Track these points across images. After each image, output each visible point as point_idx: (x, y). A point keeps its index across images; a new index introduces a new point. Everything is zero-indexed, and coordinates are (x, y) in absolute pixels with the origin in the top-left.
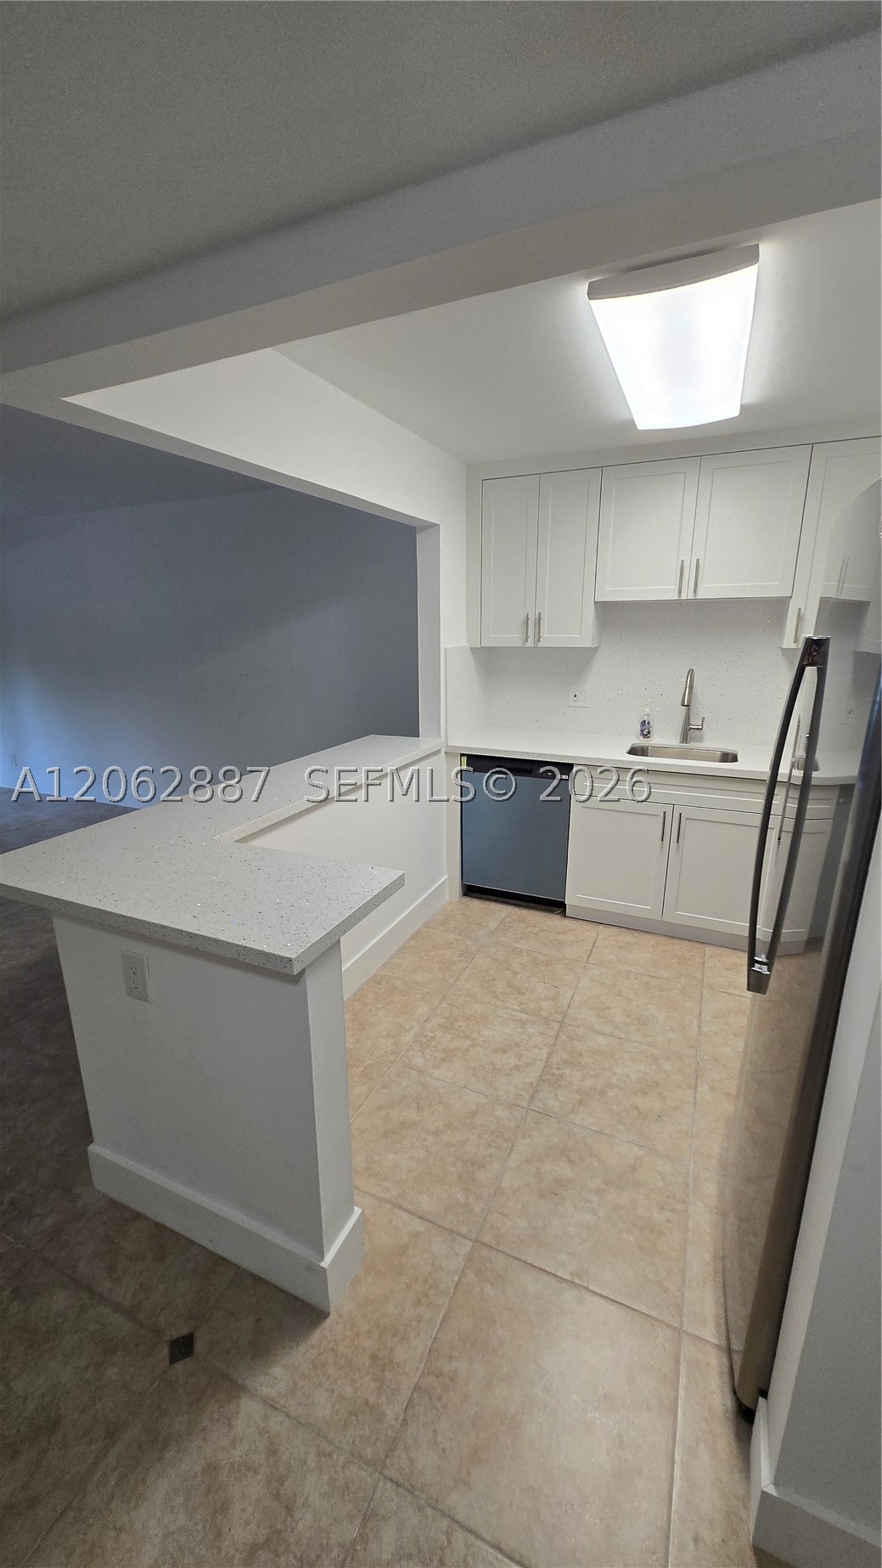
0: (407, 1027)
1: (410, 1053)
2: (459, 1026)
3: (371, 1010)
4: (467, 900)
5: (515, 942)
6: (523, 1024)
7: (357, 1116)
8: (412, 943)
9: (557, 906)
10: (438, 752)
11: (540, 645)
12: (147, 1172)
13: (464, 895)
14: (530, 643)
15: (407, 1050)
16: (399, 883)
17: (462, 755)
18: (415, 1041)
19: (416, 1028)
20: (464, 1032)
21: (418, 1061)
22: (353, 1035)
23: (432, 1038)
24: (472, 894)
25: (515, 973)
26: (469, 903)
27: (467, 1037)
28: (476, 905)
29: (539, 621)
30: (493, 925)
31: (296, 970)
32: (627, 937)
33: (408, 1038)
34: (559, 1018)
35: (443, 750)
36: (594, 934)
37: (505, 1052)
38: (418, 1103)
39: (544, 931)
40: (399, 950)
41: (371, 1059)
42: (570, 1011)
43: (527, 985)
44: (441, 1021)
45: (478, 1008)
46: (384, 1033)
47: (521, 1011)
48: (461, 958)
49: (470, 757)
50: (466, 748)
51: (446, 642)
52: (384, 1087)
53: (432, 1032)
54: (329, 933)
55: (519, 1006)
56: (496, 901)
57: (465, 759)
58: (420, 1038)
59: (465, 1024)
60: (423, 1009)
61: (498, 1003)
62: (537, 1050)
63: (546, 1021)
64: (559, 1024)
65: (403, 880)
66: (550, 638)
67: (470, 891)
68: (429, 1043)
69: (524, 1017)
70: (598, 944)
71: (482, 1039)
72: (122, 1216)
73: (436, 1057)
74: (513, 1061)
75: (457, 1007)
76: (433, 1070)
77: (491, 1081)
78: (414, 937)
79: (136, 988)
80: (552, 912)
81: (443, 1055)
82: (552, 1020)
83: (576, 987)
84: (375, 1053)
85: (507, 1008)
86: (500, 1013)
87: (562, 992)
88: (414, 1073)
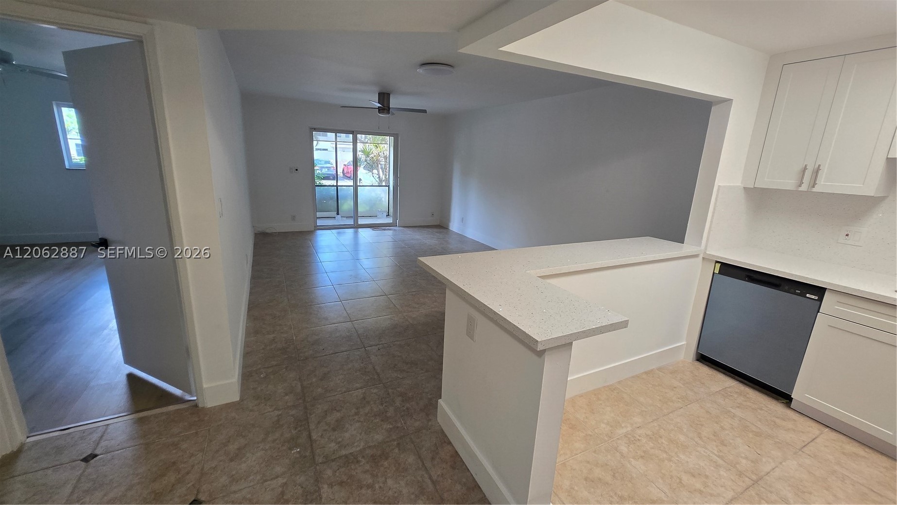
0: (623, 425)
1: (619, 442)
2: (662, 443)
3: (601, 404)
4: (699, 365)
5: (731, 408)
6: (717, 466)
7: (573, 459)
8: (644, 376)
9: (785, 398)
10: (696, 256)
11: (814, 190)
12: (458, 424)
13: (698, 360)
14: (804, 188)
15: (618, 439)
16: (624, 325)
17: (717, 262)
18: (625, 436)
19: (629, 429)
20: (664, 448)
21: (624, 449)
22: (585, 413)
23: (639, 440)
24: (703, 361)
25: (723, 428)
26: (700, 367)
27: (666, 452)
28: (705, 370)
29: (817, 171)
30: (715, 388)
31: (540, 348)
32: (852, 448)
33: (621, 431)
34: (754, 477)
35: (701, 256)
36: (817, 432)
37: (694, 476)
38: (614, 473)
39: (761, 409)
40: (633, 377)
41: (592, 432)
42: (767, 477)
43: (731, 441)
44: (649, 433)
45: (682, 438)
46: (606, 421)
47: (719, 456)
48: (680, 400)
49: (723, 264)
50: (722, 258)
51: (720, 181)
52: (595, 452)
53: (640, 436)
54: (565, 336)
55: (718, 452)
56: (724, 373)
57: (718, 266)
58: (629, 436)
59: (667, 444)
60: (638, 420)
61: (700, 442)
62: (723, 489)
63: (740, 474)
64: (752, 482)
65: (627, 324)
66: (824, 185)
67: (702, 358)
68: (635, 442)
69: (720, 462)
70: (818, 440)
71: (677, 459)
72: (444, 440)
73: (637, 453)
74: (698, 486)
75: (664, 430)
76: (632, 460)
77: (674, 489)
78: (646, 373)
79: (470, 333)
80: (777, 399)
81: (643, 454)
82: (746, 476)
83: (781, 463)
84: (596, 430)
85: (706, 449)
86: (699, 449)
87: (764, 460)
88: (618, 454)
